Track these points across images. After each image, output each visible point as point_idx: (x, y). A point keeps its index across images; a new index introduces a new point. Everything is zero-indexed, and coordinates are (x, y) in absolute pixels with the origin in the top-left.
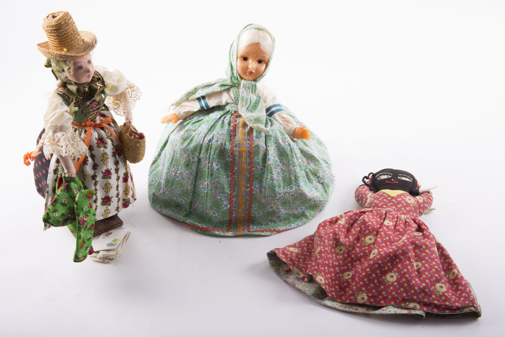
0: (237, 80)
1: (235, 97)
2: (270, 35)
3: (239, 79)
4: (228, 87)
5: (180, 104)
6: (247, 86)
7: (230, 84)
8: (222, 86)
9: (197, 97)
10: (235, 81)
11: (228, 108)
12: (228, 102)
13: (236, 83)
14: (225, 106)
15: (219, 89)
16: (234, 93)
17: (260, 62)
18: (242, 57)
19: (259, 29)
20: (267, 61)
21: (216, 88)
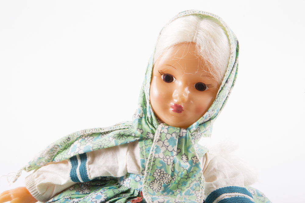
0: (152, 124)
1: (143, 161)
2: (224, 29)
3: (155, 122)
4: (132, 139)
5: (39, 167)
6: (169, 136)
7: (138, 133)
8: (121, 136)
9: (69, 157)
10: (147, 128)
11: (126, 184)
12: (129, 172)
13: (149, 131)
14: (122, 179)
15: (113, 143)
16: (141, 153)
17: (200, 87)
18: (161, 73)
19: (202, 17)
20: (215, 86)
21: (109, 141)
